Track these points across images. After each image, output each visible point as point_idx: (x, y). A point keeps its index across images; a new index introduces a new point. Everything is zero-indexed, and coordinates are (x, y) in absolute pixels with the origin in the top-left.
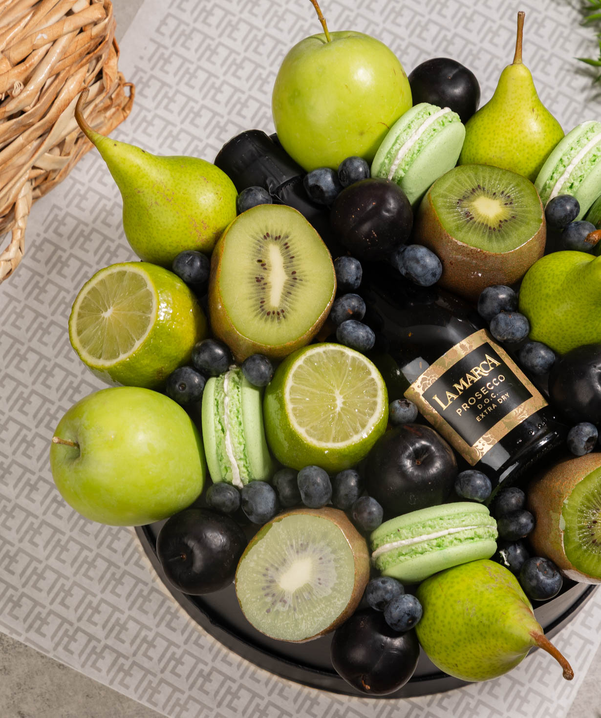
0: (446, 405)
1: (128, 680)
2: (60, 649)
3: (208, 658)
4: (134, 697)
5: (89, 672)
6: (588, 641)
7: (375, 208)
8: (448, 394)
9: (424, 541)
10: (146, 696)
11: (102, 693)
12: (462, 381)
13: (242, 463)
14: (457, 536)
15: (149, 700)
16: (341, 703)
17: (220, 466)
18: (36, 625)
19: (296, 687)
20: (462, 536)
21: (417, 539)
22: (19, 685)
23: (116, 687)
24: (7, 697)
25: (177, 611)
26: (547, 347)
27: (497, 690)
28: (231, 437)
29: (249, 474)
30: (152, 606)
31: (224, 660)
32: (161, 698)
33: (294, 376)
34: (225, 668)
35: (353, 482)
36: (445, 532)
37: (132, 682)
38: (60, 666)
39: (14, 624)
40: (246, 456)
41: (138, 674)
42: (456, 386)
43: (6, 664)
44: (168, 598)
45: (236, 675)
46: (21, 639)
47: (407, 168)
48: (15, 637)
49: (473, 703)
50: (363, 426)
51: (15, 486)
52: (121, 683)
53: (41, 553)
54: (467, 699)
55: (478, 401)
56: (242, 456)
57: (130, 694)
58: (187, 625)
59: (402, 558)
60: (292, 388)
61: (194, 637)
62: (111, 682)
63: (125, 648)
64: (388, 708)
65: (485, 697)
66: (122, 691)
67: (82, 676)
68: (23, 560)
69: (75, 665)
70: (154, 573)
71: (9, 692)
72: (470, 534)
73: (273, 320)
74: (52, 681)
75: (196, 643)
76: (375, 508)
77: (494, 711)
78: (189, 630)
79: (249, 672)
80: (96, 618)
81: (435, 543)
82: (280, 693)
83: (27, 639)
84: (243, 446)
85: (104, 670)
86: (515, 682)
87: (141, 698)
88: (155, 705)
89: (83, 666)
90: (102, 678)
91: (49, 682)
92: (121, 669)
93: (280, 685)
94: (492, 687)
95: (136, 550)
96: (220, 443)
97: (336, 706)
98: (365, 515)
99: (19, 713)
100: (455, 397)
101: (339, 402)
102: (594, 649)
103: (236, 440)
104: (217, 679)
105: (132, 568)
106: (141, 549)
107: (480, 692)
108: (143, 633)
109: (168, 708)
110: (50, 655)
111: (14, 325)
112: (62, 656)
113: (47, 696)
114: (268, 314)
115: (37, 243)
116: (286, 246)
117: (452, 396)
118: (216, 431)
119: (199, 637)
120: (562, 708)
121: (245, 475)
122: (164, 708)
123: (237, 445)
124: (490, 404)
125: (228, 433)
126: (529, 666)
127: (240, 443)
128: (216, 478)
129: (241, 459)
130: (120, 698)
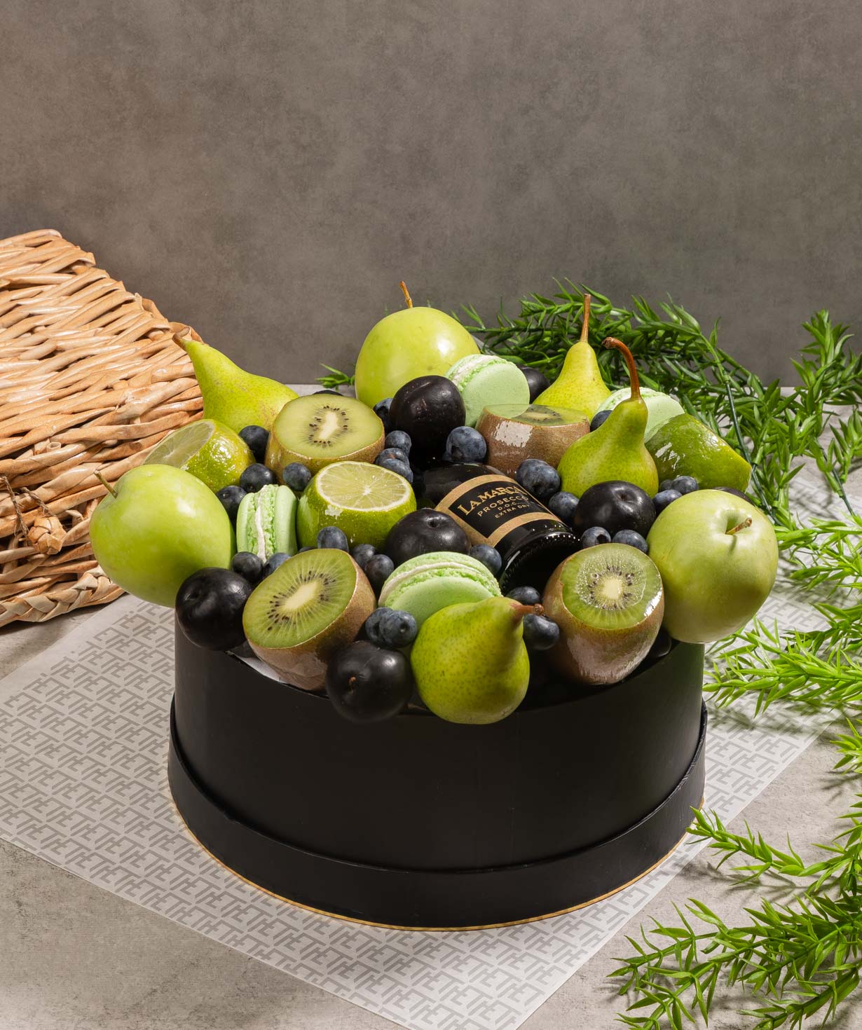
0: (468, 509)
1: (135, 891)
2: (72, 864)
3: (223, 885)
4: (139, 903)
5: (97, 882)
6: (621, 912)
7: (428, 386)
8: (472, 502)
9: (426, 570)
10: (151, 903)
11: (106, 898)
12: (486, 493)
13: (269, 535)
14: (459, 570)
15: (154, 906)
16: (352, 928)
17: (248, 541)
18: (53, 846)
19: (307, 911)
20: (463, 571)
21: (418, 568)
22: (23, 884)
23: (122, 894)
24: (9, 890)
25: (199, 852)
26: (574, 495)
27: (518, 935)
28: (262, 510)
29: (275, 550)
30: (173, 847)
31: (239, 888)
32: (165, 906)
33: (329, 470)
34: (238, 894)
35: (370, 553)
36: (449, 564)
37: (139, 892)
38: (70, 876)
39: (31, 842)
40: (272, 530)
41: (146, 888)
42: (481, 497)
43: (14, 869)
44: (193, 844)
45: (249, 899)
46: (35, 853)
47: (466, 384)
48: (29, 850)
49: (491, 941)
50: (386, 504)
51: (59, 760)
52: (128, 892)
53: (73, 803)
54: (486, 937)
55: (498, 505)
56: (270, 526)
57: (136, 900)
58: (207, 862)
59: (404, 589)
60: (325, 476)
61: (211, 871)
62: (118, 891)
63: (140, 871)
64: (401, 936)
65: (505, 938)
66: (127, 897)
67: (89, 884)
68: (53, 806)
69: (85, 875)
70: (184, 826)
71: (11, 888)
72: (471, 573)
73: (319, 445)
74: (57, 884)
75: (213, 874)
76: (386, 561)
77: (511, 947)
78: (208, 865)
79: (262, 899)
80: (115, 849)
81: (436, 571)
82: (291, 915)
83: (40, 853)
84: (271, 519)
85: (113, 883)
86: (539, 931)
87: (145, 903)
88: (159, 909)
89: (92, 877)
90: (110, 887)
91: (54, 885)
92: (131, 882)
93: (292, 910)
94: (514, 933)
95: (169, 810)
96: (251, 518)
97: (346, 929)
98: (376, 565)
99: (18, 902)
100: (478, 504)
101: (367, 491)
102: (628, 918)
103: (266, 513)
104: (226, 900)
105: (161, 821)
106: (175, 809)
107: (500, 934)
108: (160, 863)
109: (172, 913)
110: (62, 867)
111: (91, 662)
112: (73, 868)
113: (50, 894)
114: (315, 442)
115: (129, 617)
116: (343, 414)
117: (475, 503)
118: (249, 510)
119: (217, 871)
120: (586, 953)
121: (271, 549)
122: (167, 912)
123: (266, 515)
124: (510, 507)
125: (259, 509)
126: (557, 922)
127: (269, 515)
128: (241, 549)
129: (267, 530)
130: (124, 902)
